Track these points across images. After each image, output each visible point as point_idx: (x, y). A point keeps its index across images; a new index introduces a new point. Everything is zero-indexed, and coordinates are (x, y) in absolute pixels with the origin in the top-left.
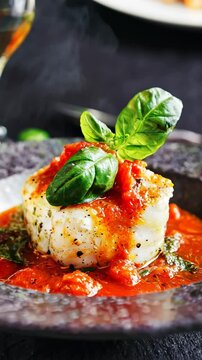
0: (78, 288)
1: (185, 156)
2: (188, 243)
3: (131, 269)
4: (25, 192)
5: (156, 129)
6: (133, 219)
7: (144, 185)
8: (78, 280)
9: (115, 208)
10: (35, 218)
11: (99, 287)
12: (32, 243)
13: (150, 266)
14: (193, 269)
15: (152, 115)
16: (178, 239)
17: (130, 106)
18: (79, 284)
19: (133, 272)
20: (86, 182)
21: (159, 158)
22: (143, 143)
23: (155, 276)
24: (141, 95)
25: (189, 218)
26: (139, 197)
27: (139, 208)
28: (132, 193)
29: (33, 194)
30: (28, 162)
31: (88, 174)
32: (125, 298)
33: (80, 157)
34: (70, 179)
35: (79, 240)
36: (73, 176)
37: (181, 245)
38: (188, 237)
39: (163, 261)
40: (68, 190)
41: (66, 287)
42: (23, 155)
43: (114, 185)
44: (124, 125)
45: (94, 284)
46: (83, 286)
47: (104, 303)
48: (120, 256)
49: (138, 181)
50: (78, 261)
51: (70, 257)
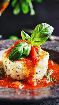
0: (17, 86)
1: (57, 45)
2: (54, 73)
3: (34, 81)
4: (3, 56)
5: (44, 36)
6: (35, 65)
7: (39, 54)
8: (17, 84)
9: (29, 61)
10: (6, 64)
11: (23, 86)
12: (4, 72)
13: (41, 80)
14: (55, 81)
15: (42, 32)
16: (51, 71)
17: (36, 29)
18: (17, 85)
19: (35, 82)
20: (20, 53)
21: (48, 46)
22: (40, 41)
23: (42, 83)
24: (39, 25)
25: (56, 65)
26: (37, 58)
27: (37, 61)
28: (35, 57)
29: (5, 57)
30: (6, 46)
31: (21, 50)
32: (30, 90)
33: (19, 45)
34: (15, 52)
35: (18, 71)
36: (16, 51)
37: (52, 73)
38: (55, 71)
39: (45, 78)
40: (14, 56)
41: (13, 86)
42: (4, 44)
43: (30, 54)
44: (34, 35)
45: (22, 85)
46: (18, 86)
47: (23, 91)
48: (31, 76)
49: (37, 53)
50: (18, 78)
51: (15, 76)
